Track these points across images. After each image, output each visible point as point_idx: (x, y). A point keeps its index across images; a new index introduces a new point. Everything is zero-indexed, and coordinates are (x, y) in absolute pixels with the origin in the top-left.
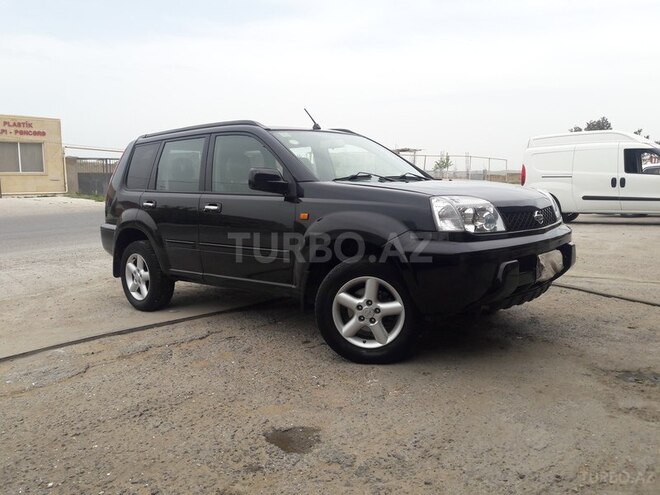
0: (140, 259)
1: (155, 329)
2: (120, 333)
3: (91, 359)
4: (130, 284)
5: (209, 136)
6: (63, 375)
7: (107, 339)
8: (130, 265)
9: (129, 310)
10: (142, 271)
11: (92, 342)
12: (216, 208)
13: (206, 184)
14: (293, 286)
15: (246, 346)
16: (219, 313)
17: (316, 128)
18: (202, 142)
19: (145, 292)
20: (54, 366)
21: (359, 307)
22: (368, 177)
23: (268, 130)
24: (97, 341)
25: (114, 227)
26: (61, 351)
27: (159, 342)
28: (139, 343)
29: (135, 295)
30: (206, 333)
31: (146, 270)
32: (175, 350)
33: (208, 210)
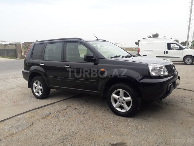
0: (39, 82)
1: (48, 106)
2: (37, 108)
3: (32, 119)
4: (35, 90)
5: (64, 42)
6: (25, 127)
7: (33, 111)
8: (35, 84)
9: (35, 99)
10: (39, 86)
11: (29, 112)
12: (69, 66)
13: (64, 58)
14: (98, 92)
15: (83, 112)
16: (66, 99)
17: (98, 40)
18: (61, 44)
19: (41, 93)
20: (20, 123)
21: (118, 99)
22: (119, 56)
23: (86, 41)
24: (30, 112)
25: (28, 72)
26: (19, 116)
27: (52, 111)
28: (45, 112)
29: (37, 94)
30: (66, 107)
31: (41, 86)
32: (59, 114)
33: (66, 67)
